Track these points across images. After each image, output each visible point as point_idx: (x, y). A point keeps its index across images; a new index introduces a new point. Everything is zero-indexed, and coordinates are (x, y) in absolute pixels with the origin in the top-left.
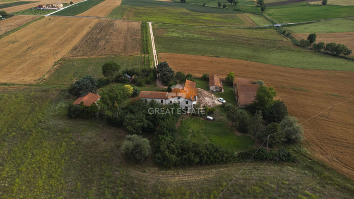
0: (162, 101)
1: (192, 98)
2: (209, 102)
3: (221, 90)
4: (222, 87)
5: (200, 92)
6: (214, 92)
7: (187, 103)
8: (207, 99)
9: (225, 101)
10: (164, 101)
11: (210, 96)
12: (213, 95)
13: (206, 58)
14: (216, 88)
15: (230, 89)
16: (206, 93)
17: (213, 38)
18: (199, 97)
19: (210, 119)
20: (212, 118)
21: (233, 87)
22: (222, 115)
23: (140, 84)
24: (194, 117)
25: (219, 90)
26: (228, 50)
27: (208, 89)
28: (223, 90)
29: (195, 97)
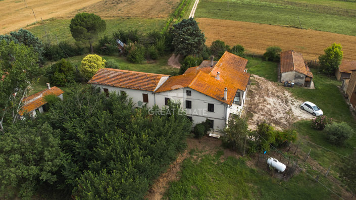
0: (146, 98)
1: (226, 95)
2: (276, 111)
3: (307, 83)
4: (311, 75)
5: (257, 84)
6: (290, 86)
7: (211, 108)
8: (271, 100)
9: (320, 112)
10: (151, 97)
11: (280, 94)
12: (287, 94)
13: (277, 28)
14: (296, 77)
15: (329, 82)
16: (270, 86)
17: (290, 6)
18: (251, 94)
19: (276, 170)
20: (282, 167)
21: (335, 78)
22: (315, 156)
23: (133, 57)
24: (228, 153)
25: (302, 81)
26: (315, 21)
27: (275, 77)
28: (312, 84)
29: (239, 95)
